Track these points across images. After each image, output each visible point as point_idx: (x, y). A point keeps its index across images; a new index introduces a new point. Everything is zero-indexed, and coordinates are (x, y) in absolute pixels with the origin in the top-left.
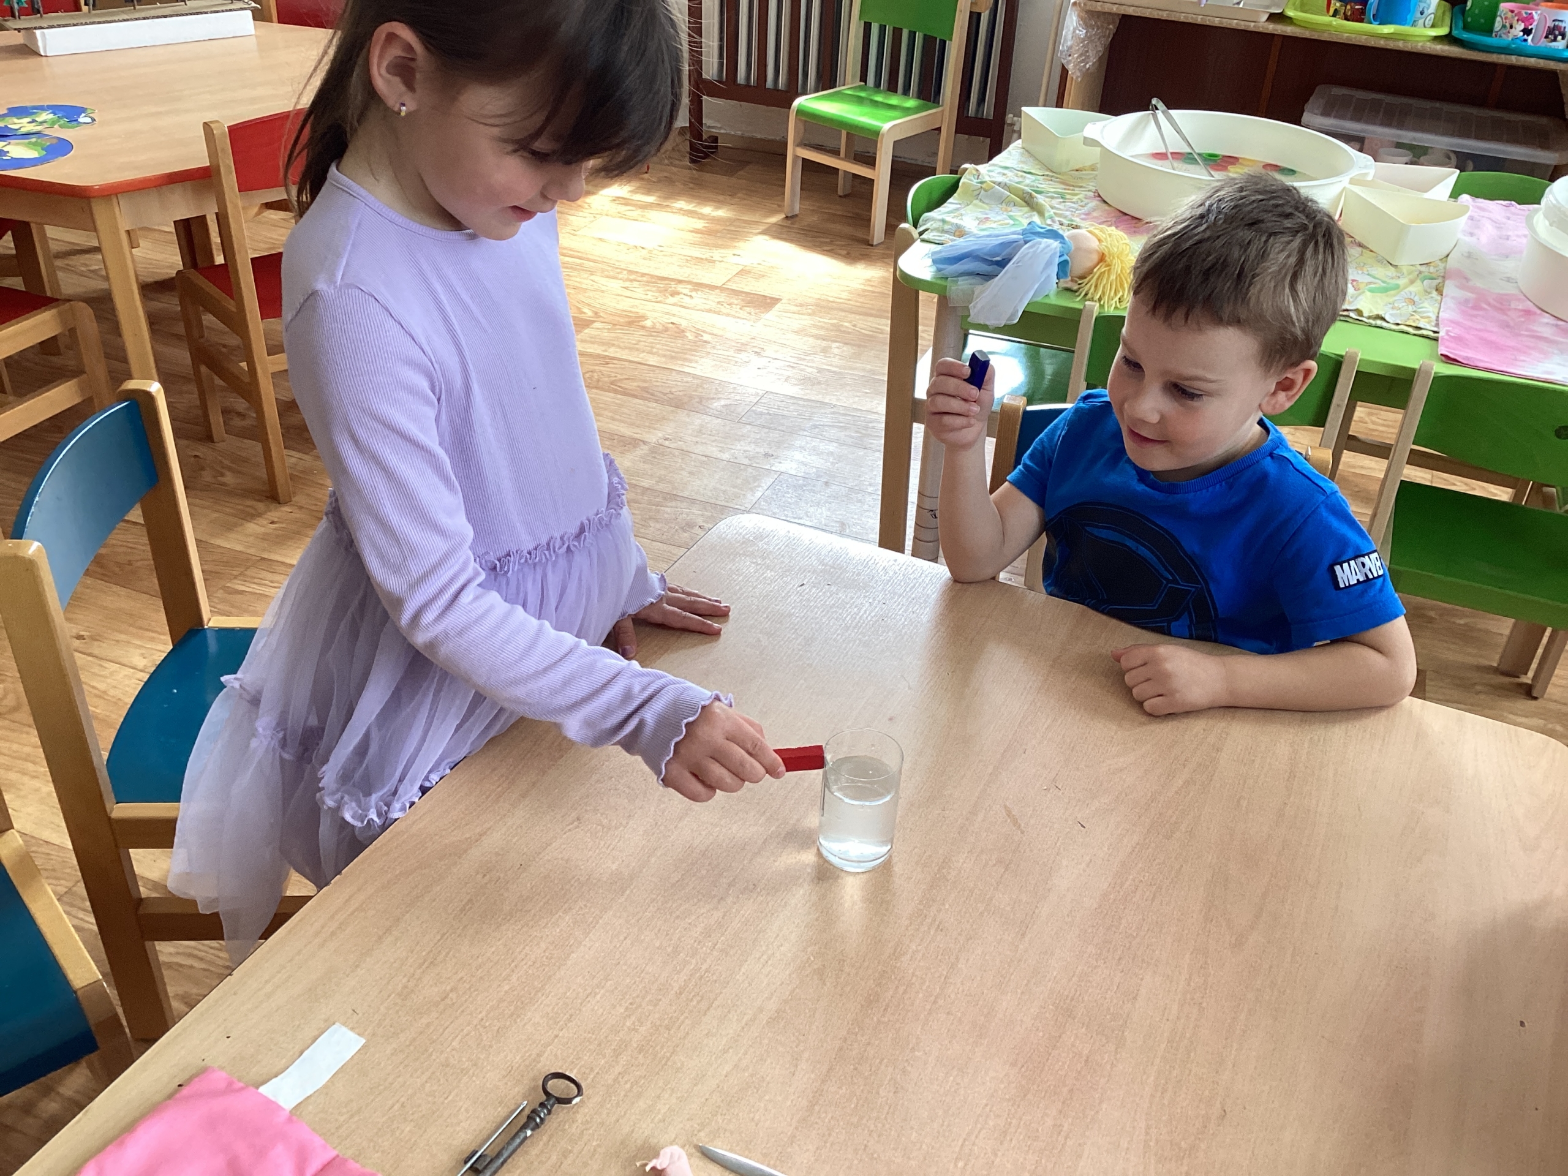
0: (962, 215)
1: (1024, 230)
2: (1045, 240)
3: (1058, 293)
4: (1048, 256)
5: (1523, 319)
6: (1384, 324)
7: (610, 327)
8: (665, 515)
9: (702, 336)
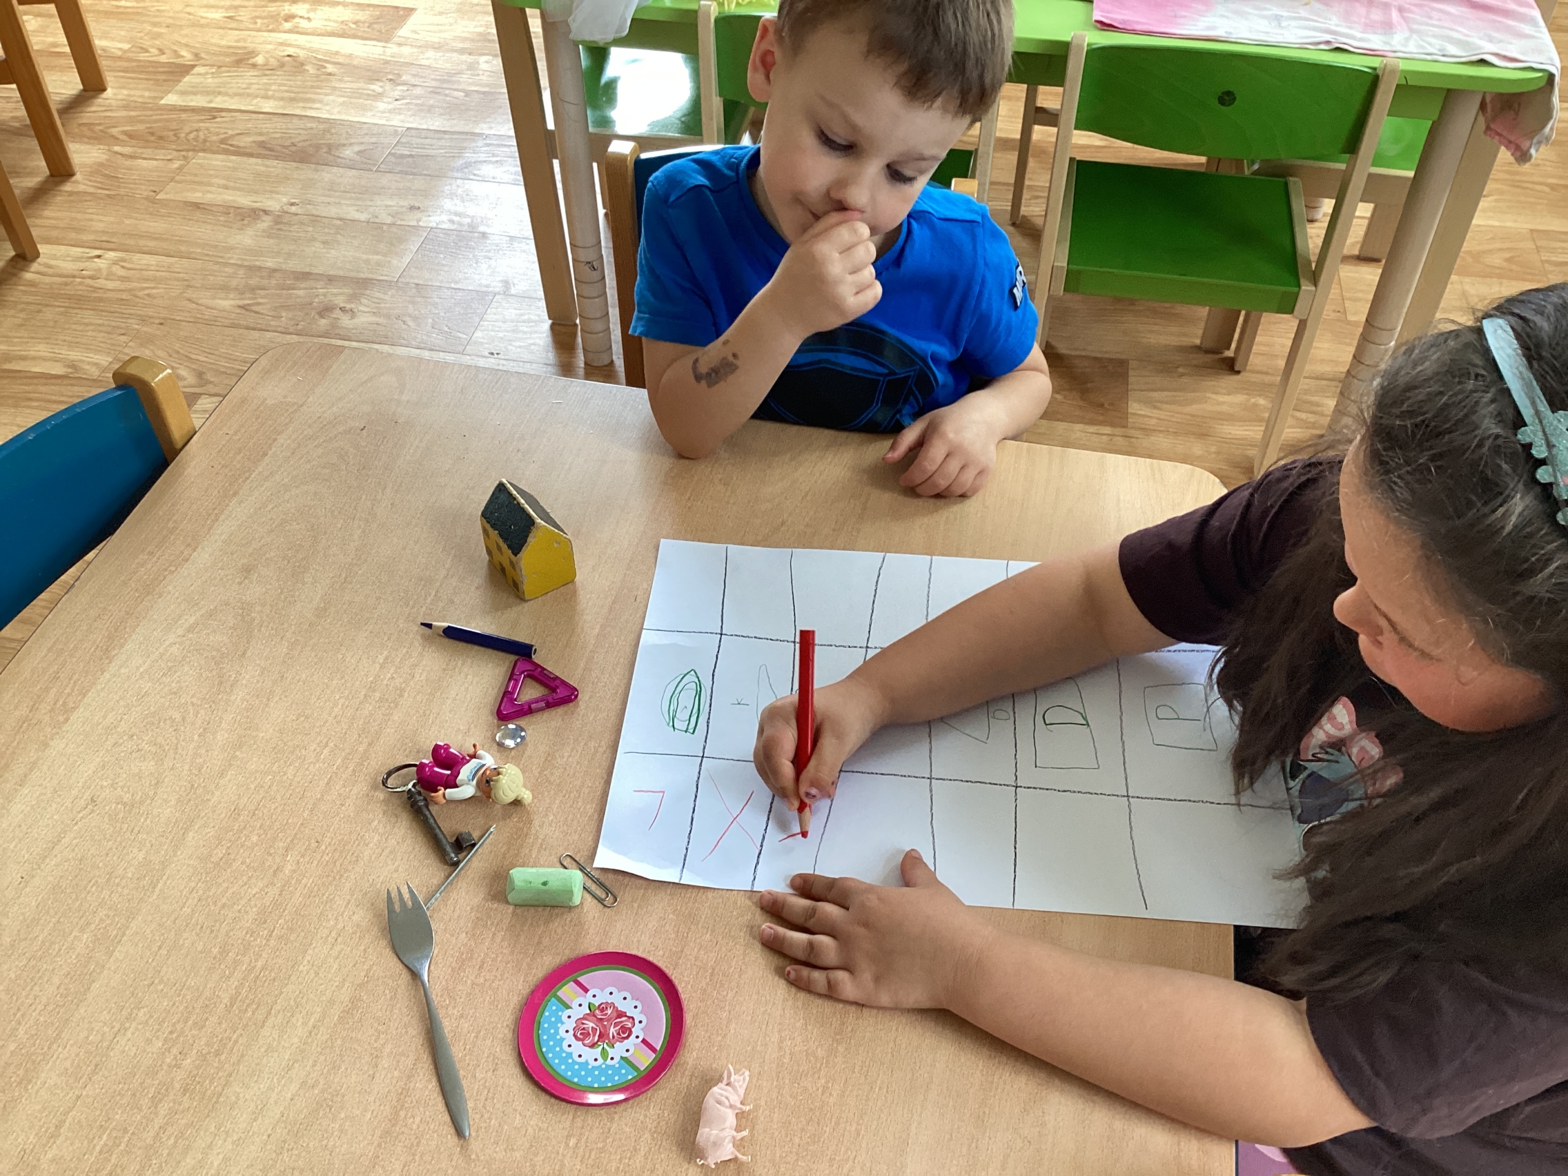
7: (214, 70)
8: (298, 300)
9: (325, 68)
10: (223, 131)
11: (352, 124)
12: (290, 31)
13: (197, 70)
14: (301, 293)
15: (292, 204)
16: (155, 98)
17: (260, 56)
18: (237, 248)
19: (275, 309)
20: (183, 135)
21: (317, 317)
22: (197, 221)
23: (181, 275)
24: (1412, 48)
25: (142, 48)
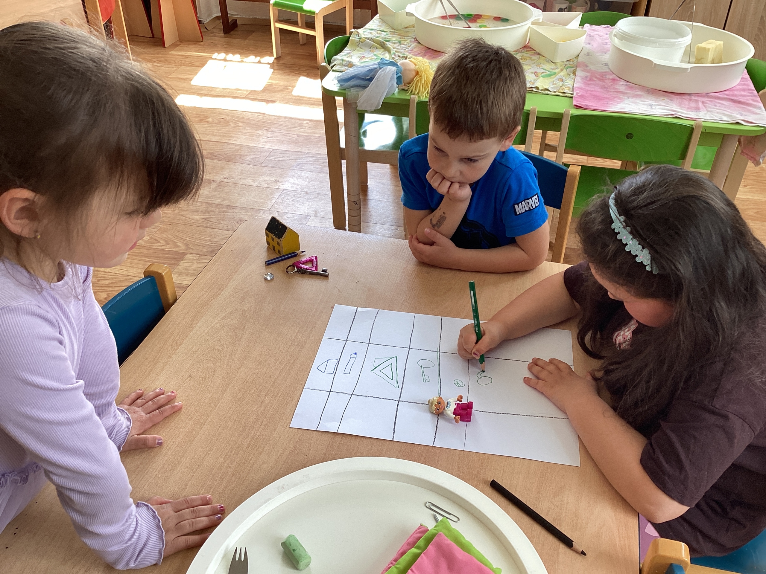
0: (351, 56)
1: (379, 62)
2: (389, 67)
3: (399, 92)
4: (391, 75)
5: (611, 84)
6: (549, 93)
8: (228, 217)
9: (238, 124)
11: (249, 147)
14: (229, 214)
15: (225, 178)
17: (210, 118)
19: (218, 220)
21: (236, 223)
24: (708, 117)
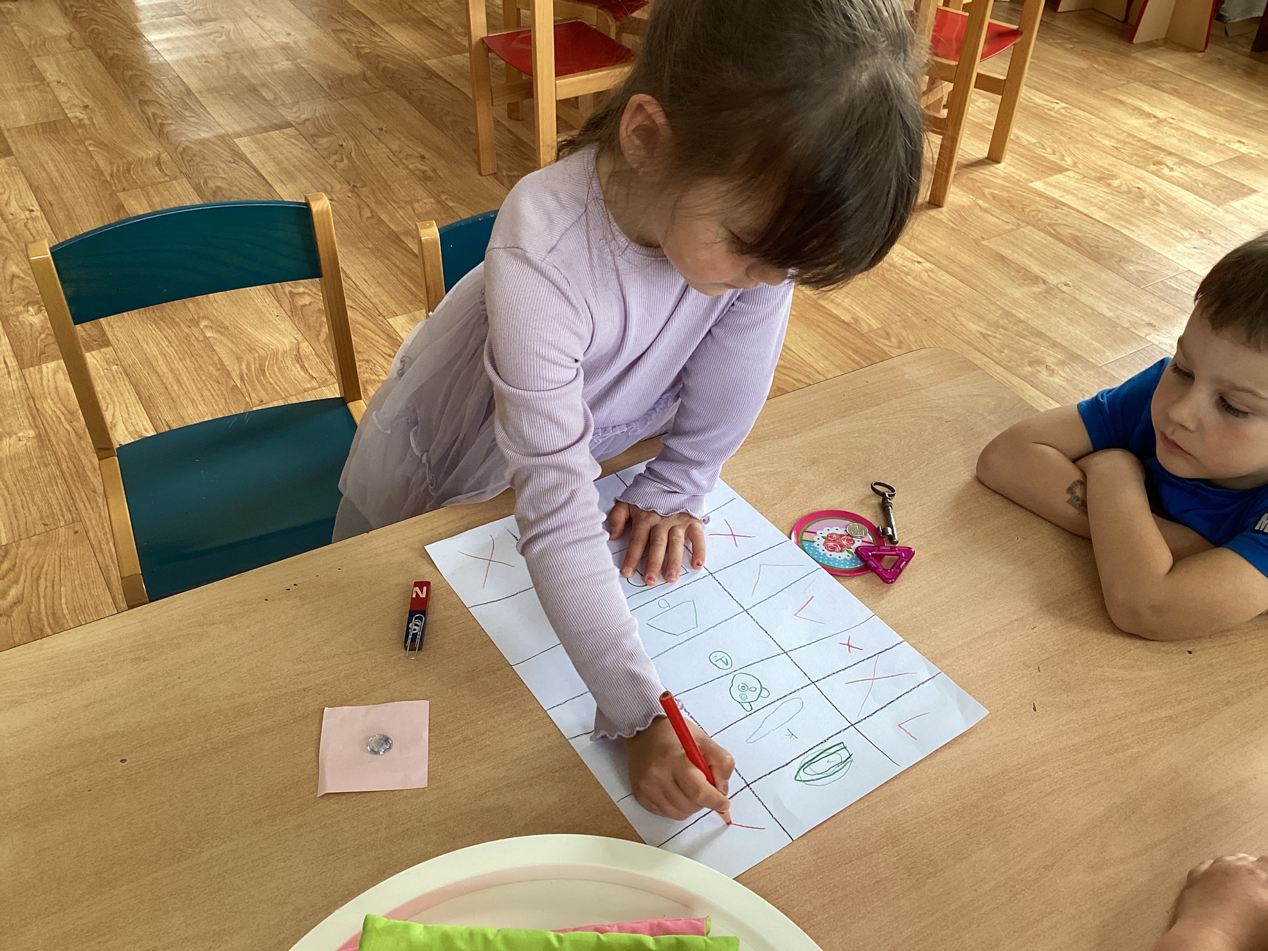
7: (1079, 177)
8: (1023, 347)
9: (1159, 205)
10: (1056, 218)
11: (1148, 250)
12: (1152, 172)
13: (1067, 173)
14: (1028, 343)
15: (1066, 285)
16: (1028, 180)
17: (1119, 180)
18: (1008, 296)
19: (1003, 346)
20: (1028, 210)
21: (1026, 364)
22: (996, 268)
23: (960, 297)
25: (1043, 146)
